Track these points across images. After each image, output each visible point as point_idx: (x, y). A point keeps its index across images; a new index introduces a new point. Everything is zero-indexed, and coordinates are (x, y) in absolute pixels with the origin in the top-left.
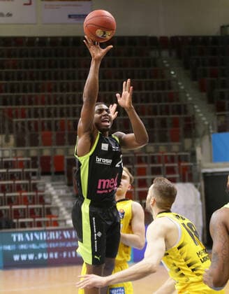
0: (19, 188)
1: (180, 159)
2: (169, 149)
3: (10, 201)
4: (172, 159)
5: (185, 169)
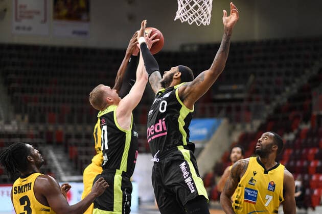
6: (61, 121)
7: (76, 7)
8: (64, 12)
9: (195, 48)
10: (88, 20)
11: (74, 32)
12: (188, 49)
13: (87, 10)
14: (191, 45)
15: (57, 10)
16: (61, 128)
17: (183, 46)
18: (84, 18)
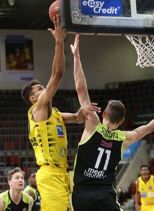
6: (17, 148)
7: (22, 60)
8: (14, 63)
9: (117, 86)
10: (33, 69)
11: (22, 79)
12: (111, 87)
13: (31, 61)
14: (114, 84)
15: (8, 62)
16: (16, 153)
17: (107, 85)
18: (30, 67)
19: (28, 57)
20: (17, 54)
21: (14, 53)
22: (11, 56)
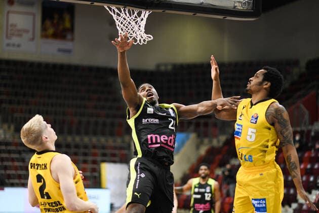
0: (13, 160)
1: (121, 148)
2: (115, 141)
3: (6, 168)
4: (115, 148)
5: (123, 155)
7: (61, 28)
8: (51, 31)
9: (169, 68)
10: (72, 40)
11: (59, 50)
12: (163, 68)
13: (72, 30)
14: (166, 65)
15: (44, 29)
17: (158, 66)
18: (69, 36)
19: (68, 25)
20: (55, 21)
21: (52, 18)
22: (48, 23)
